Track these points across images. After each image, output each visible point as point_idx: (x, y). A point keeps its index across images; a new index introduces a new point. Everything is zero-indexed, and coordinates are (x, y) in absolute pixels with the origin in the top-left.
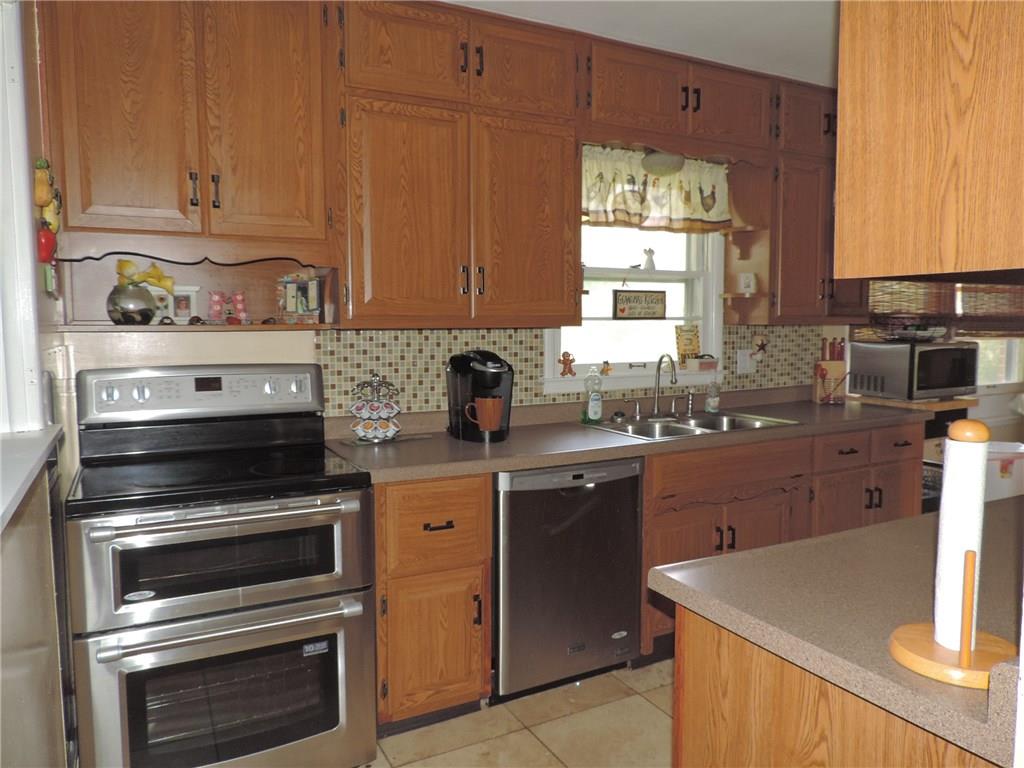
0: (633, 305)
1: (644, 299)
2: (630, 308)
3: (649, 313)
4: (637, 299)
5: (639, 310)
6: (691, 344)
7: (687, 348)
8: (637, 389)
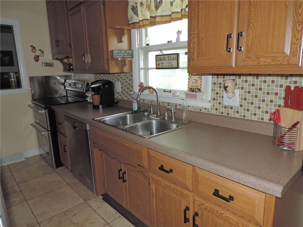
0: (162, 62)
1: (167, 58)
2: (162, 63)
3: (170, 66)
4: (164, 59)
5: (165, 64)
6: (196, 82)
7: (194, 84)
8: (165, 102)
